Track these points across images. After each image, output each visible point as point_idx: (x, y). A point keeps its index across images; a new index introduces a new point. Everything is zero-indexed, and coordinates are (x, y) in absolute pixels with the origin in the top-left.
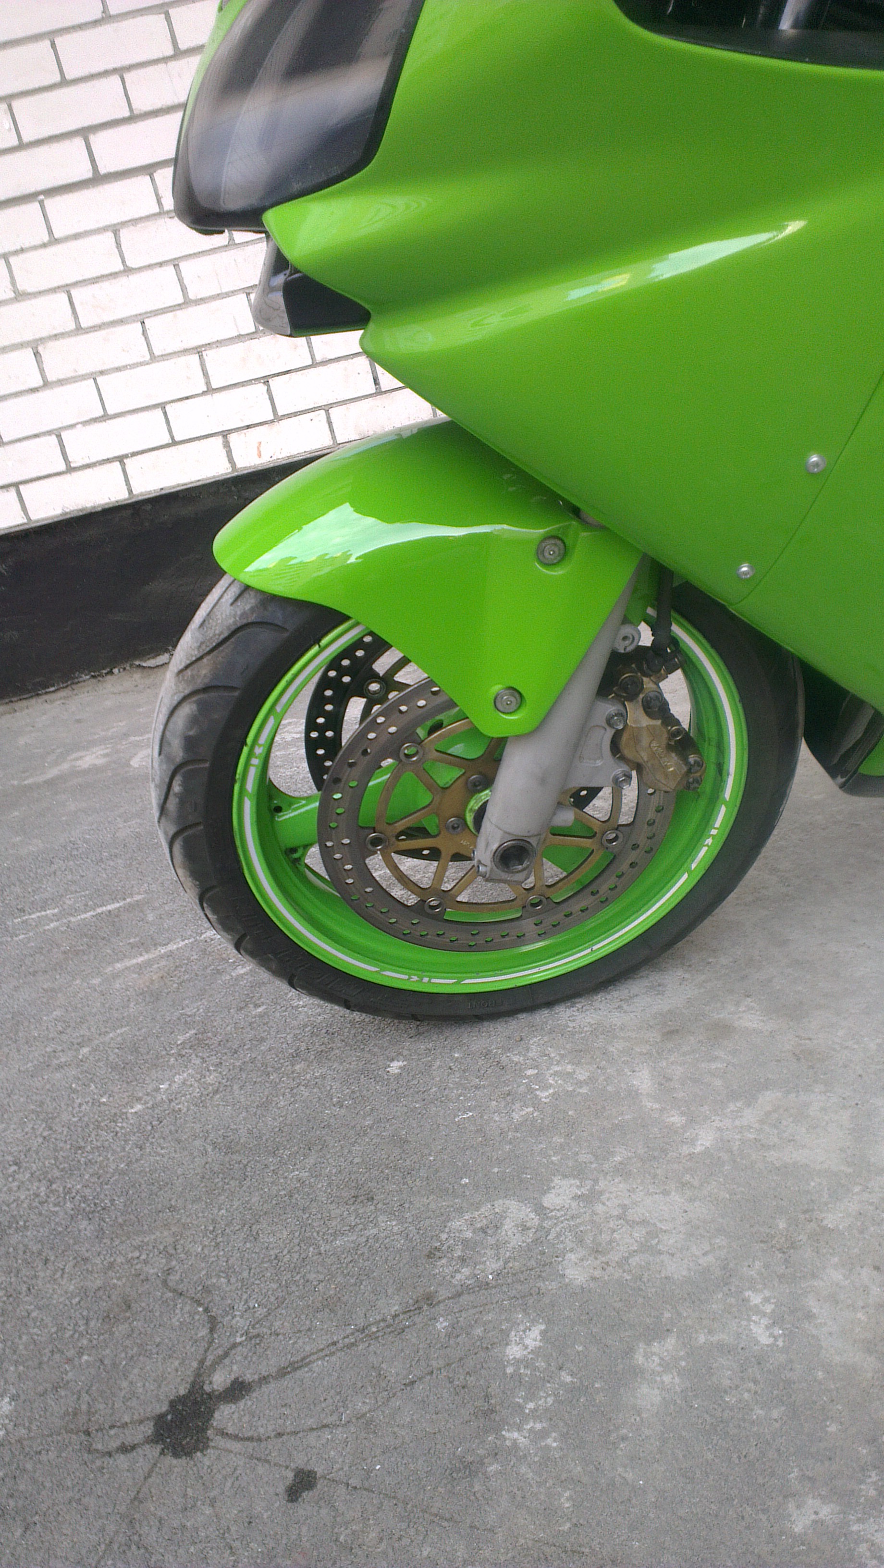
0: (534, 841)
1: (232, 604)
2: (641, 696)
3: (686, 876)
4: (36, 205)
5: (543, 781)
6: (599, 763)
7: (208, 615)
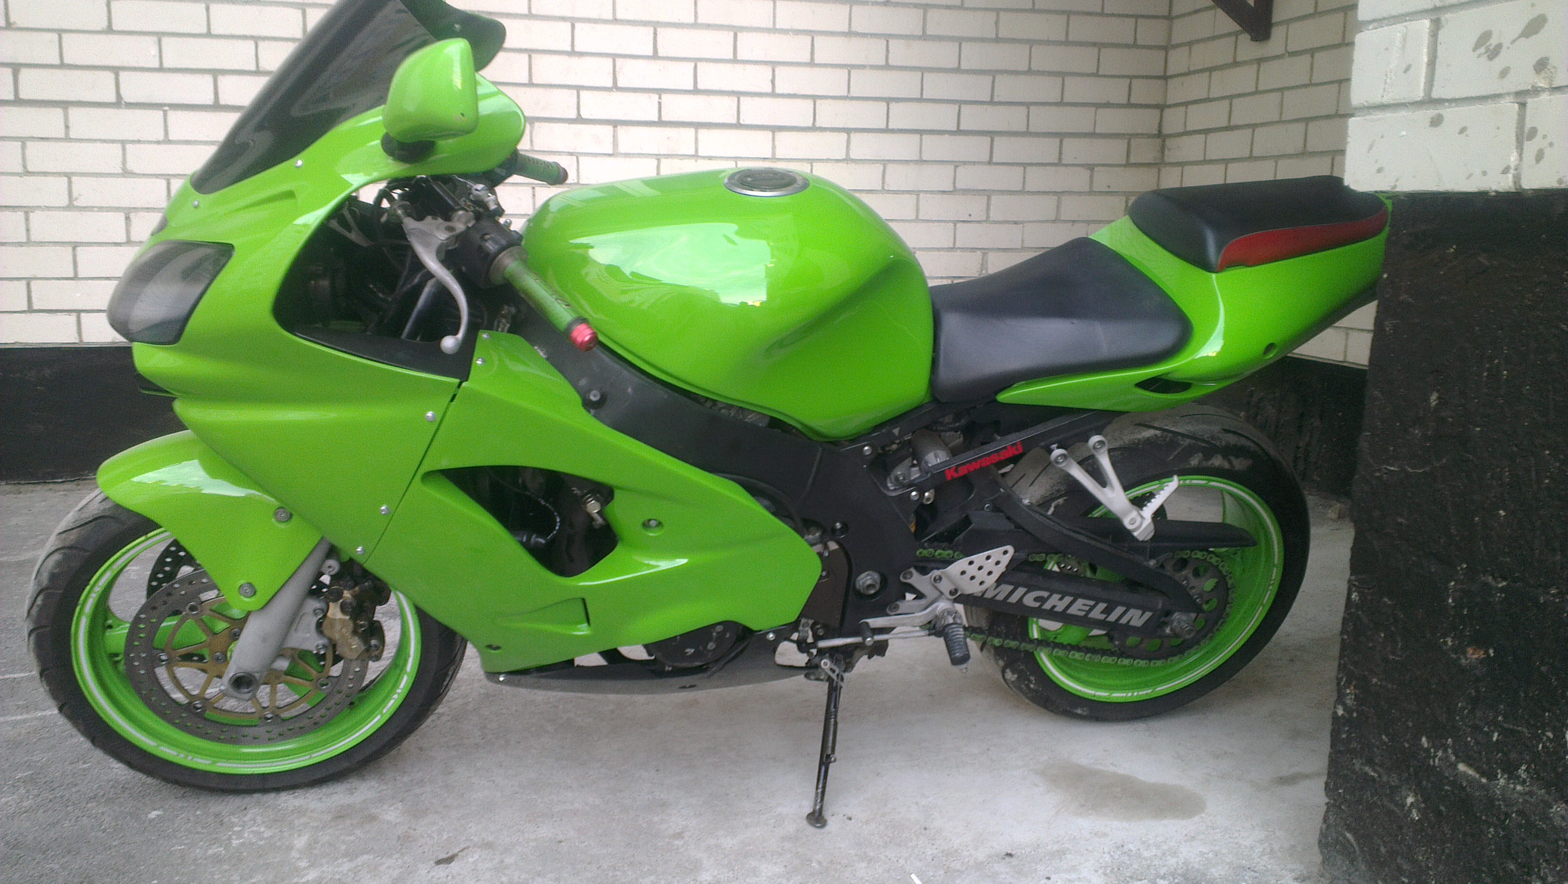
0: (257, 675)
1: (101, 502)
2: (341, 601)
3: (379, 717)
4: (161, 113)
5: (264, 640)
6: (308, 635)
7: (87, 504)
